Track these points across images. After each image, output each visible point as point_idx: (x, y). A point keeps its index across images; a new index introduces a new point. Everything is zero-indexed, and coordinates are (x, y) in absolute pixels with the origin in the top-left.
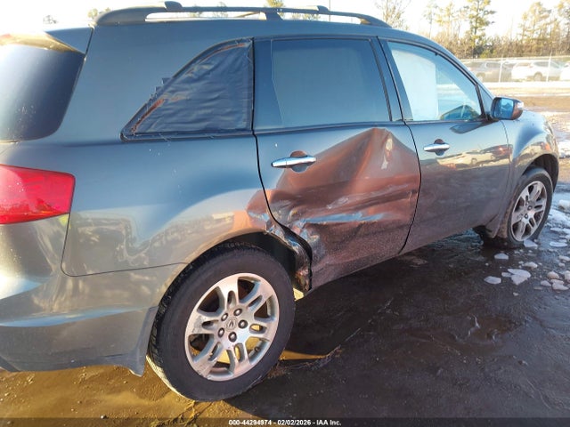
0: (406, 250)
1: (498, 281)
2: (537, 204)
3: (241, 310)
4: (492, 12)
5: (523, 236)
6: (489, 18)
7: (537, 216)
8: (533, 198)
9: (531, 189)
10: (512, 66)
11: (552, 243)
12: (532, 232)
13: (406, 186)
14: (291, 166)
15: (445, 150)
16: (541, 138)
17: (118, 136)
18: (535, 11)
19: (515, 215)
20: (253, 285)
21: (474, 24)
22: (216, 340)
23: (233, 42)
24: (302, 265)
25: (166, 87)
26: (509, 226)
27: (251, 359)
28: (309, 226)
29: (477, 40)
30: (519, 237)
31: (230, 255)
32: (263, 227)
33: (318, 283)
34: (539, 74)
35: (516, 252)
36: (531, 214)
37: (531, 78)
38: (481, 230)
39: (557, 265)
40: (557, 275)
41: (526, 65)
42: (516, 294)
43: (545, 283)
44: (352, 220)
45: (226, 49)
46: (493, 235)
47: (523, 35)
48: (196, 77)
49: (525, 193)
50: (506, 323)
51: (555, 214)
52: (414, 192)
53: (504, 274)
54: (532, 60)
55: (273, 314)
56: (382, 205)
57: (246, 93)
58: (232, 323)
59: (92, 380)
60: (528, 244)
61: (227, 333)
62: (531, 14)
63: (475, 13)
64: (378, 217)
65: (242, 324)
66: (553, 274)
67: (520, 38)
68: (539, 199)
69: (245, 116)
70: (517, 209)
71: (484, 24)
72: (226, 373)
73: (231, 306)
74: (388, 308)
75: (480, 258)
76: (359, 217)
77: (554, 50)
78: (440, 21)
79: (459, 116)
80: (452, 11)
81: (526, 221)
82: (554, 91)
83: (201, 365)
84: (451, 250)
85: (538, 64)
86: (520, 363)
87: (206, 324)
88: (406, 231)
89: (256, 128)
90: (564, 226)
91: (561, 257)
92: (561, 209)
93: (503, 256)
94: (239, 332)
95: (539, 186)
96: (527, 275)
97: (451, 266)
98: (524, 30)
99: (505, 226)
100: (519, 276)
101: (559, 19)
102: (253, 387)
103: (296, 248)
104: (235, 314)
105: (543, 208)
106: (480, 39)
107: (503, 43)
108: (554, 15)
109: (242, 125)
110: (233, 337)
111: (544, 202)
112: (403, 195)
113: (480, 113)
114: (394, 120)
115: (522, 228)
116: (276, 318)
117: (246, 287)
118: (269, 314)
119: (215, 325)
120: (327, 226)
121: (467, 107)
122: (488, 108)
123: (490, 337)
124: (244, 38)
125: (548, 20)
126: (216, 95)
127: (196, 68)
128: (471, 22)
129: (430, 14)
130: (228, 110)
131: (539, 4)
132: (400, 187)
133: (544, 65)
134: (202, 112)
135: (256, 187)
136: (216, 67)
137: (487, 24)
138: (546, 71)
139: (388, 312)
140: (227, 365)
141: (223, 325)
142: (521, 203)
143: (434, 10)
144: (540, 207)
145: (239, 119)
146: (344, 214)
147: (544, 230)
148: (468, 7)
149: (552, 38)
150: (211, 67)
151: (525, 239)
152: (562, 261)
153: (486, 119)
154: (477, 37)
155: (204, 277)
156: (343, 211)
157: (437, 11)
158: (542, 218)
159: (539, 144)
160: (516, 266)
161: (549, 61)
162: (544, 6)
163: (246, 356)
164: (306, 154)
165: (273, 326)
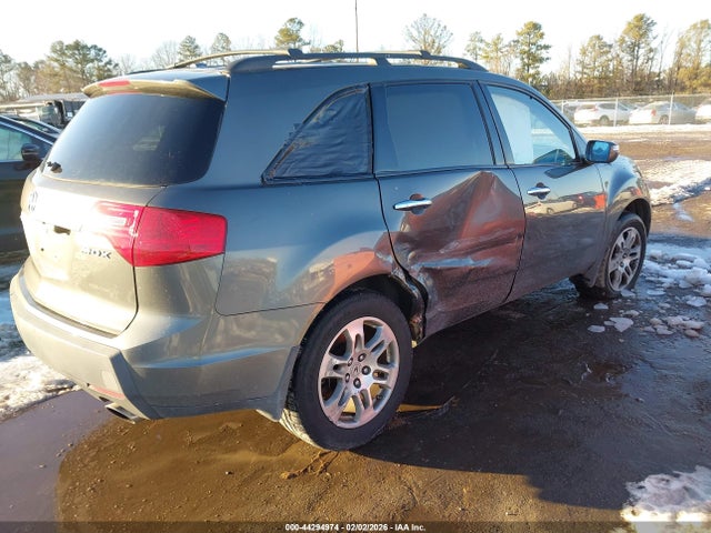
0: (510, 299)
1: (602, 329)
2: (632, 251)
3: (364, 355)
4: (546, 47)
5: (620, 286)
6: (544, 54)
7: (632, 264)
8: (628, 245)
9: (626, 235)
10: (573, 109)
11: (649, 292)
12: (628, 282)
13: (512, 230)
14: (411, 209)
15: (546, 193)
16: (632, 183)
17: (259, 181)
18: (594, 45)
19: (611, 263)
20: (375, 330)
21: (526, 60)
22: (344, 384)
23: (351, 88)
24: (417, 312)
25: (298, 132)
26: (606, 275)
27: (375, 406)
28: (425, 270)
29: (530, 80)
30: (616, 287)
31: (356, 298)
32: (389, 269)
33: (431, 331)
34: (605, 117)
35: (615, 302)
36: (627, 262)
37: (596, 123)
38: (578, 280)
39: (658, 312)
40: (660, 321)
41: (589, 107)
42: (621, 341)
43: (649, 328)
44: (463, 265)
45: (346, 95)
46: (592, 285)
47: (583, 73)
48: (321, 123)
49: (620, 240)
50: (617, 366)
51: (647, 263)
52: (520, 236)
53: (606, 323)
54: (596, 103)
55: (392, 361)
56: (489, 250)
57: (366, 137)
58: (356, 369)
59: (200, 442)
60: (626, 294)
61: (352, 379)
62: (590, 49)
63: (527, 49)
64: (486, 263)
65: (366, 370)
66: (655, 320)
67: (579, 76)
68: (633, 247)
69: (366, 160)
70: (613, 257)
71: (537, 61)
72: (352, 421)
73: (358, 350)
74: (495, 359)
75: (580, 309)
76: (470, 262)
77: (618, 90)
78: (487, 57)
79: (553, 160)
80: (500, 46)
81: (622, 270)
82: (623, 137)
83: (330, 410)
84: (547, 303)
85: (603, 106)
86: (637, 400)
87: (336, 368)
88: (512, 277)
89: (376, 172)
90: (659, 275)
91: (661, 304)
92: (653, 258)
93: (602, 306)
94: (363, 378)
95: (633, 233)
96: (630, 322)
97: (551, 317)
98: (584, 67)
99: (603, 274)
100: (622, 324)
101: (622, 54)
102: (377, 436)
103: (416, 292)
104: (359, 360)
105: (638, 256)
106: (534, 78)
107: (560, 83)
108: (616, 50)
109: (363, 169)
110: (357, 384)
111: (638, 250)
112: (509, 240)
113: (574, 157)
114: (498, 163)
115: (618, 277)
116: (397, 365)
117: (370, 332)
118: (389, 361)
119: (343, 369)
120: (440, 271)
121: (560, 151)
122: (583, 151)
123: (603, 379)
124: (361, 84)
125: (610, 56)
126: (339, 141)
127: (321, 113)
128: (523, 59)
129: (474, 49)
130: (351, 155)
131: (599, 38)
132: (507, 231)
133: (611, 107)
134: (328, 157)
135: (381, 229)
136: (338, 113)
137: (541, 60)
138: (613, 114)
139: (496, 363)
140: (353, 414)
141: (349, 370)
142: (617, 250)
143: (479, 45)
144: (635, 254)
145: (361, 163)
146: (454, 259)
147: (639, 280)
148: (518, 41)
149: (616, 77)
150: (335, 113)
151: (622, 289)
152: (662, 308)
153: (581, 163)
154: (530, 76)
155: (336, 319)
156: (454, 256)
157: (482, 45)
158: (636, 266)
159: (629, 189)
160: (618, 315)
161: (616, 103)
162: (604, 40)
163: (371, 402)
164: (423, 196)
165: (393, 373)
